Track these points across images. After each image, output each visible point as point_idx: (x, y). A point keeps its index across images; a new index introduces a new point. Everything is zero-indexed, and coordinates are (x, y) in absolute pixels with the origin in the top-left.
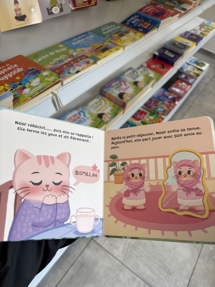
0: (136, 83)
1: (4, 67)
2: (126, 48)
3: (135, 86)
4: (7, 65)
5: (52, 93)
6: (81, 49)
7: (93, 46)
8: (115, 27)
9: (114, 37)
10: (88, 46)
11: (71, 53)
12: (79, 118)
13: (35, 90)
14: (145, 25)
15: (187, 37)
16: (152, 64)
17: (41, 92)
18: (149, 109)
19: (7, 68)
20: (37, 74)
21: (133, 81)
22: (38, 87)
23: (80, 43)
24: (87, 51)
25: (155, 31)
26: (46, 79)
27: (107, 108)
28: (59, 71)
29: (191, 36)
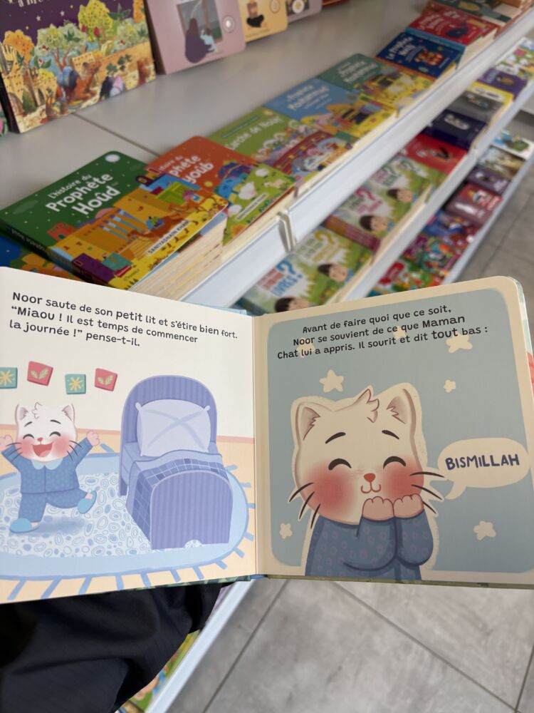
0: (393, 193)
1: (172, 162)
2: (403, 112)
3: (392, 200)
4: (178, 158)
5: (279, 214)
6: (311, 118)
7: (334, 111)
8: (364, 66)
9: (371, 88)
10: (323, 111)
11: (295, 128)
12: (280, 276)
13: (251, 208)
14: (431, 59)
15: (489, 80)
16: (419, 149)
17: (264, 211)
18: (408, 256)
19: (180, 165)
20: (244, 174)
21: (386, 188)
22: (255, 201)
23: (305, 105)
24: (324, 121)
25: (451, 72)
26: (266, 184)
27: (336, 251)
28: (283, 166)
29: (499, 79)
